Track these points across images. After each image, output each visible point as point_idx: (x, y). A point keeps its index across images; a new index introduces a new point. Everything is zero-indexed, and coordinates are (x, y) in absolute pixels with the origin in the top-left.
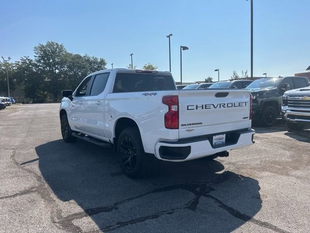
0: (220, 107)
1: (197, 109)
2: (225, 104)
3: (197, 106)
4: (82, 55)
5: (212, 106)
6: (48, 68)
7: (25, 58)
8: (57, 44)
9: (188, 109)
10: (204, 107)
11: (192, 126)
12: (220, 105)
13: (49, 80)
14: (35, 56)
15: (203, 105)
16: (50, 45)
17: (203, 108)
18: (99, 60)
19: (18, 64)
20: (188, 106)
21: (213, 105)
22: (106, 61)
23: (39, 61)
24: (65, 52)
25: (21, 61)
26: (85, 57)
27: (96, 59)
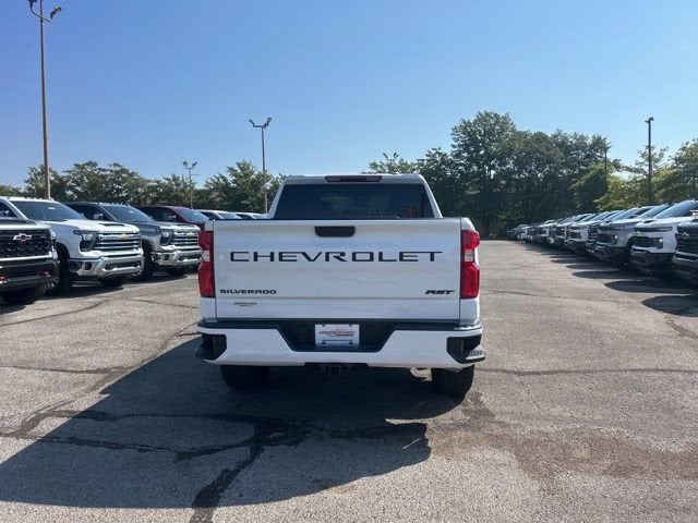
0: (327, 259)
1: (256, 259)
2: (343, 254)
3: (256, 254)
4: (549, 133)
5: (301, 258)
6: (475, 168)
7: (434, 152)
8: (496, 115)
9: (232, 260)
10: (276, 257)
11: (248, 295)
12: (327, 254)
13: (474, 193)
14: (454, 146)
15: (272, 254)
16: (483, 119)
17: (272, 260)
18: (589, 142)
19: (422, 165)
20: (232, 254)
21: (304, 254)
22: (608, 141)
23: (458, 155)
24: (513, 130)
25: (426, 158)
26: (555, 136)
27: (582, 137)
